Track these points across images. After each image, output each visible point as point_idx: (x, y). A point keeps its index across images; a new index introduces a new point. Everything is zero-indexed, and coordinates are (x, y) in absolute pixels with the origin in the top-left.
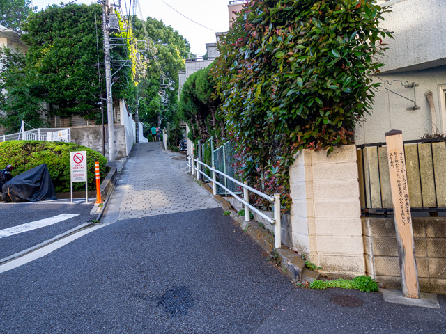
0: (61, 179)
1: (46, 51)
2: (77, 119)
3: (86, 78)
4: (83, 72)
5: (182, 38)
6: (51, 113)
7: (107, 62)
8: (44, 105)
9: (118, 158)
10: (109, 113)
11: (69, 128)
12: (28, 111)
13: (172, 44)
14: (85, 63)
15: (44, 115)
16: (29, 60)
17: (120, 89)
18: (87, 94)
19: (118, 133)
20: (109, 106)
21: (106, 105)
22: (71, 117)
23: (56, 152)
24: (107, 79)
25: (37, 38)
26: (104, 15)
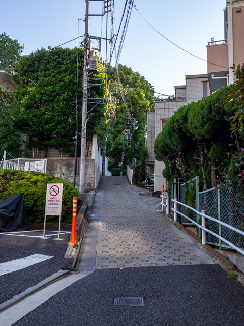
0: (35, 209)
1: (32, 89)
2: (52, 151)
3: (64, 113)
4: (62, 109)
5: (147, 83)
6: (31, 145)
7: (84, 99)
8: (25, 137)
9: (87, 191)
10: (82, 147)
11: (46, 160)
12: (10, 142)
13: (138, 88)
14: (65, 100)
15: (24, 146)
16: (16, 97)
17: (94, 125)
18: (64, 128)
19: (89, 166)
20: (83, 140)
21: (81, 140)
22: (47, 150)
23: (32, 182)
24: (83, 115)
25: (25, 79)
26: (85, 57)
